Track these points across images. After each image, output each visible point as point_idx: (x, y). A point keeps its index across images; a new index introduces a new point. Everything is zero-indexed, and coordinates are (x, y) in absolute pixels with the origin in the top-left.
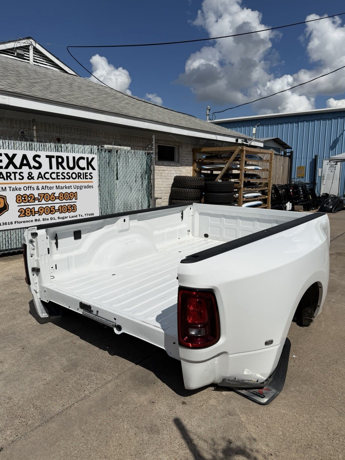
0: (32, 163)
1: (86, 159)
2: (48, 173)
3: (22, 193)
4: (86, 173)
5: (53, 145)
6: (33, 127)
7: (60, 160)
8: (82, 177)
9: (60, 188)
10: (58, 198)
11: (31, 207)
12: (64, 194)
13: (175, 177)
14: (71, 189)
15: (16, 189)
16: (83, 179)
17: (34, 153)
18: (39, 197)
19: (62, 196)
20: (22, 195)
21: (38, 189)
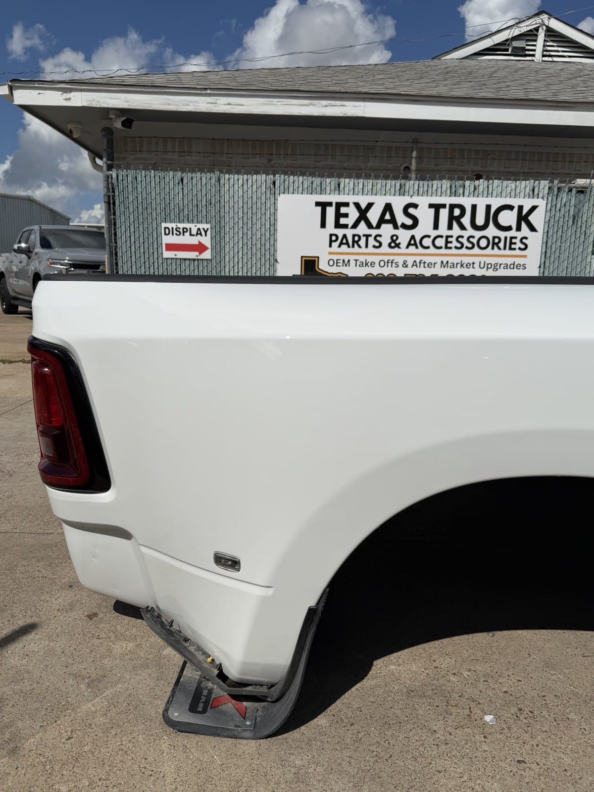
0: (401, 219)
1: (516, 210)
2: (429, 236)
3: (376, 270)
4: (512, 238)
5: (446, 184)
6: (412, 152)
7: (457, 212)
8: (501, 245)
9: (449, 265)
14: (473, 268)
15: (366, 264)
16: (505, 248)
17: (407, 200)
21: (405, 265)
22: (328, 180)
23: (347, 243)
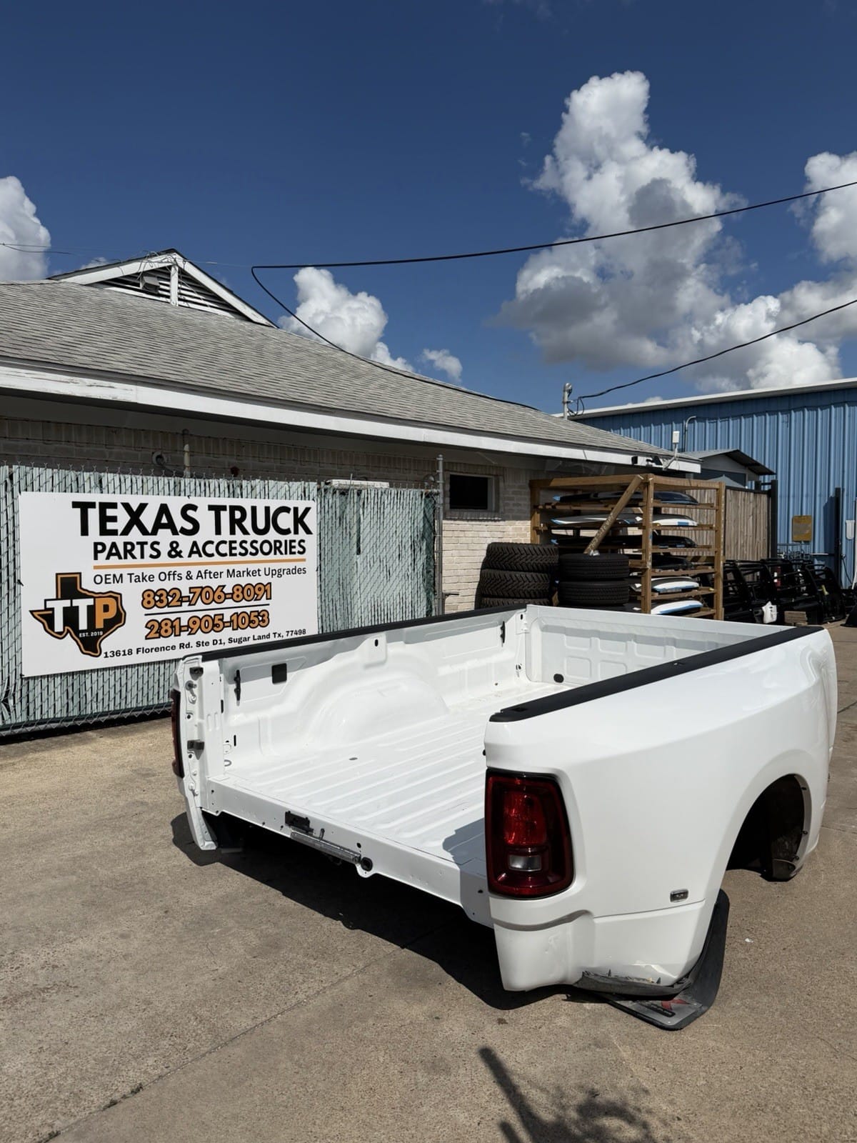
0: (180, 522)
1: (292, 512)
2: (212, 542)
3: (156, 585)
4: (291, 541)
5: (224, 483)
6: (184, 445)
7: (238, 515)
8: (283, 549)
9: (236, 574)
10: (230, 596)
11: (173, 617)
12: (243, 588)
13: (489, 545)
14: (259, 575)
15: (144, 579)
16: (286, 553)
17: (184, 501)
18: (191, 595)
19: (239, 593)
20: (155, 591)
21: (189, 577)
22: (86, 475)
23: (118, 554)
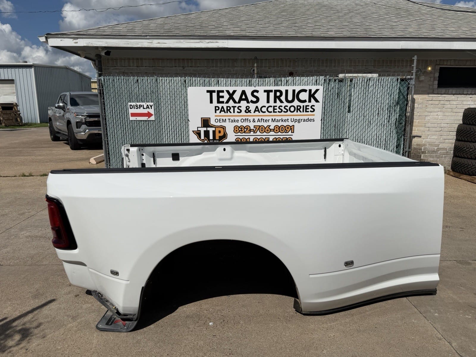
0: (250, 98)
1: (308, 92)
2: (265, 107)
3: (239, 124)
4: (306, 106)
6: (254, 64)
7: (278, 94)
8: (301, 110)
9: (276, 120)
10: (273, 130)
11: (247, 137)
12: (279, 127)
14: (288, 122)
15: (234, 121)
16: (303, 112)
17: (253, 88)
18: (255, 129)
19: (277, 129)
21: (254, 121)
22: (213, 79)
23: (224, 111)
